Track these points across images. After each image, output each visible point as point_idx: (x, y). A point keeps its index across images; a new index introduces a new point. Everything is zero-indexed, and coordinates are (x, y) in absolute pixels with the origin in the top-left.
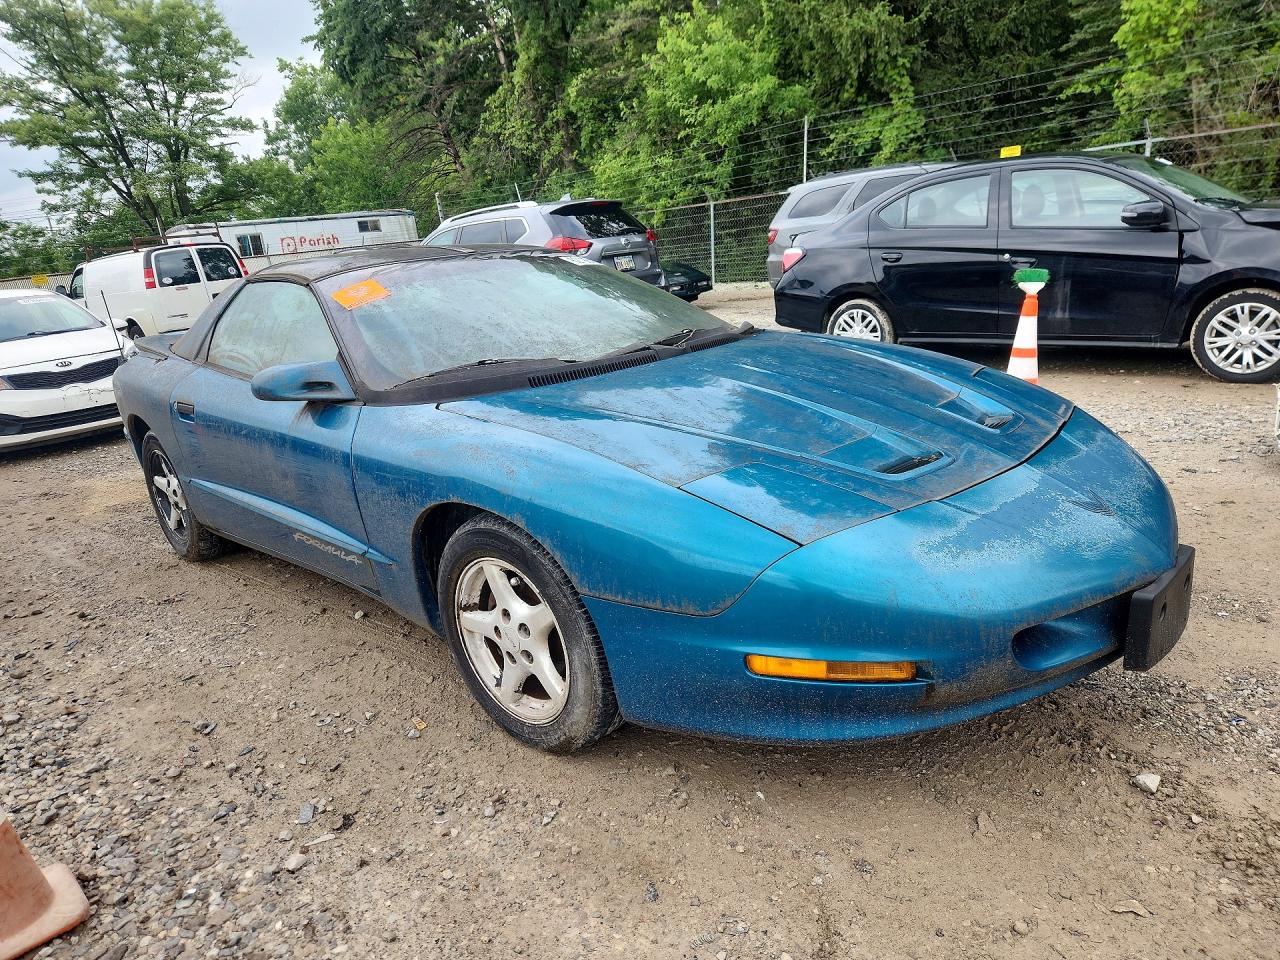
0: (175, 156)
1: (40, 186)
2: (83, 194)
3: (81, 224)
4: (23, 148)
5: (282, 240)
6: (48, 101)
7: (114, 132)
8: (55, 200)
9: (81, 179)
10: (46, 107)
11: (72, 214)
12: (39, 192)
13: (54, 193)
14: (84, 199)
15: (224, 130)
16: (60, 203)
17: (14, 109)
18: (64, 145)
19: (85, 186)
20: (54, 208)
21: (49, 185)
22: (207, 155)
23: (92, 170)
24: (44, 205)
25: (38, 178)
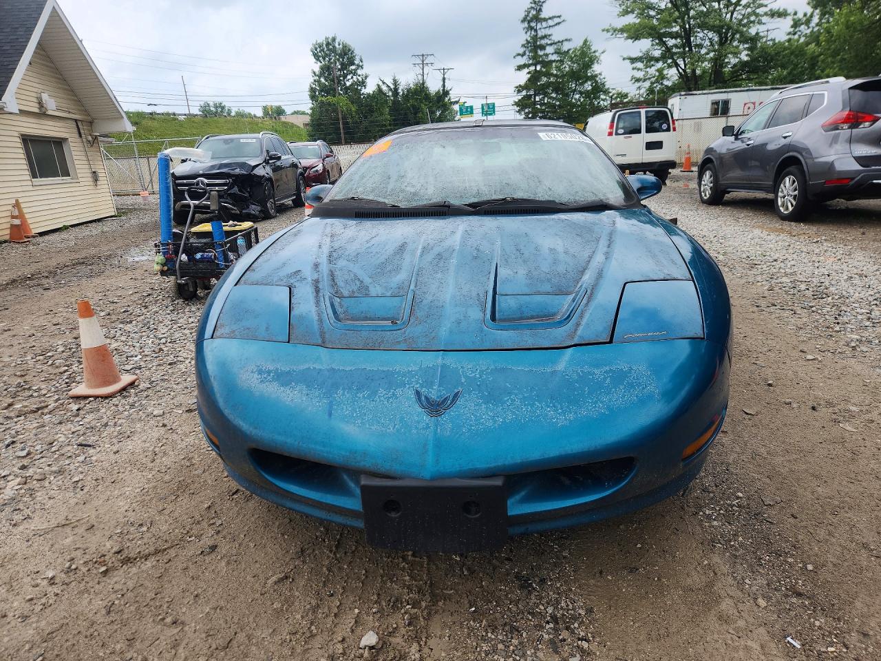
0: (722, 43)
1: (634, 65)
2: (658, 70)
3: (651, 91)
4: (630, 41)
5: (745, 104)
6: (653, 8)
7: (687, 26)
8: (640, 75)
9: (657, 60)
10: (652, 13)
11: (647, 84)
12: (633, 69)
13: (641, 70)
14: (657, 74)
15: (764, 19)
16: (642, 77)
17: (634, 15)
18: (654, 38)
19: (660, 65)
20: (638, 80)
21: (640, 65)
22: (745, 39)
23: (668, 54)
24: (633, 78)
25: (633, 60)
